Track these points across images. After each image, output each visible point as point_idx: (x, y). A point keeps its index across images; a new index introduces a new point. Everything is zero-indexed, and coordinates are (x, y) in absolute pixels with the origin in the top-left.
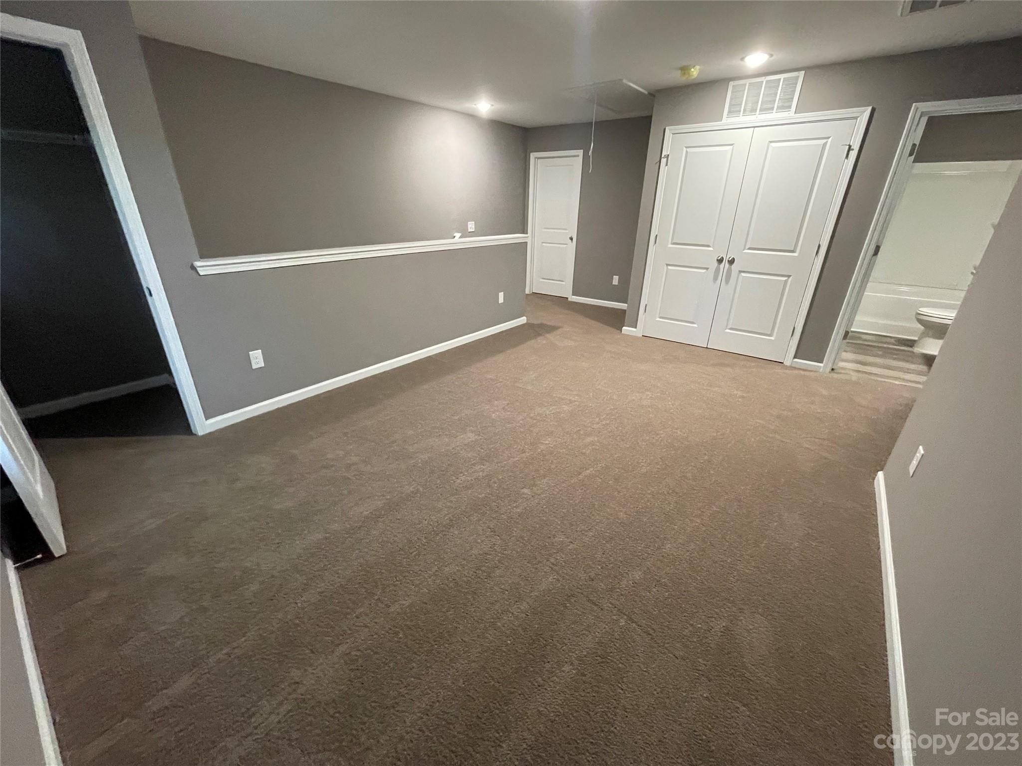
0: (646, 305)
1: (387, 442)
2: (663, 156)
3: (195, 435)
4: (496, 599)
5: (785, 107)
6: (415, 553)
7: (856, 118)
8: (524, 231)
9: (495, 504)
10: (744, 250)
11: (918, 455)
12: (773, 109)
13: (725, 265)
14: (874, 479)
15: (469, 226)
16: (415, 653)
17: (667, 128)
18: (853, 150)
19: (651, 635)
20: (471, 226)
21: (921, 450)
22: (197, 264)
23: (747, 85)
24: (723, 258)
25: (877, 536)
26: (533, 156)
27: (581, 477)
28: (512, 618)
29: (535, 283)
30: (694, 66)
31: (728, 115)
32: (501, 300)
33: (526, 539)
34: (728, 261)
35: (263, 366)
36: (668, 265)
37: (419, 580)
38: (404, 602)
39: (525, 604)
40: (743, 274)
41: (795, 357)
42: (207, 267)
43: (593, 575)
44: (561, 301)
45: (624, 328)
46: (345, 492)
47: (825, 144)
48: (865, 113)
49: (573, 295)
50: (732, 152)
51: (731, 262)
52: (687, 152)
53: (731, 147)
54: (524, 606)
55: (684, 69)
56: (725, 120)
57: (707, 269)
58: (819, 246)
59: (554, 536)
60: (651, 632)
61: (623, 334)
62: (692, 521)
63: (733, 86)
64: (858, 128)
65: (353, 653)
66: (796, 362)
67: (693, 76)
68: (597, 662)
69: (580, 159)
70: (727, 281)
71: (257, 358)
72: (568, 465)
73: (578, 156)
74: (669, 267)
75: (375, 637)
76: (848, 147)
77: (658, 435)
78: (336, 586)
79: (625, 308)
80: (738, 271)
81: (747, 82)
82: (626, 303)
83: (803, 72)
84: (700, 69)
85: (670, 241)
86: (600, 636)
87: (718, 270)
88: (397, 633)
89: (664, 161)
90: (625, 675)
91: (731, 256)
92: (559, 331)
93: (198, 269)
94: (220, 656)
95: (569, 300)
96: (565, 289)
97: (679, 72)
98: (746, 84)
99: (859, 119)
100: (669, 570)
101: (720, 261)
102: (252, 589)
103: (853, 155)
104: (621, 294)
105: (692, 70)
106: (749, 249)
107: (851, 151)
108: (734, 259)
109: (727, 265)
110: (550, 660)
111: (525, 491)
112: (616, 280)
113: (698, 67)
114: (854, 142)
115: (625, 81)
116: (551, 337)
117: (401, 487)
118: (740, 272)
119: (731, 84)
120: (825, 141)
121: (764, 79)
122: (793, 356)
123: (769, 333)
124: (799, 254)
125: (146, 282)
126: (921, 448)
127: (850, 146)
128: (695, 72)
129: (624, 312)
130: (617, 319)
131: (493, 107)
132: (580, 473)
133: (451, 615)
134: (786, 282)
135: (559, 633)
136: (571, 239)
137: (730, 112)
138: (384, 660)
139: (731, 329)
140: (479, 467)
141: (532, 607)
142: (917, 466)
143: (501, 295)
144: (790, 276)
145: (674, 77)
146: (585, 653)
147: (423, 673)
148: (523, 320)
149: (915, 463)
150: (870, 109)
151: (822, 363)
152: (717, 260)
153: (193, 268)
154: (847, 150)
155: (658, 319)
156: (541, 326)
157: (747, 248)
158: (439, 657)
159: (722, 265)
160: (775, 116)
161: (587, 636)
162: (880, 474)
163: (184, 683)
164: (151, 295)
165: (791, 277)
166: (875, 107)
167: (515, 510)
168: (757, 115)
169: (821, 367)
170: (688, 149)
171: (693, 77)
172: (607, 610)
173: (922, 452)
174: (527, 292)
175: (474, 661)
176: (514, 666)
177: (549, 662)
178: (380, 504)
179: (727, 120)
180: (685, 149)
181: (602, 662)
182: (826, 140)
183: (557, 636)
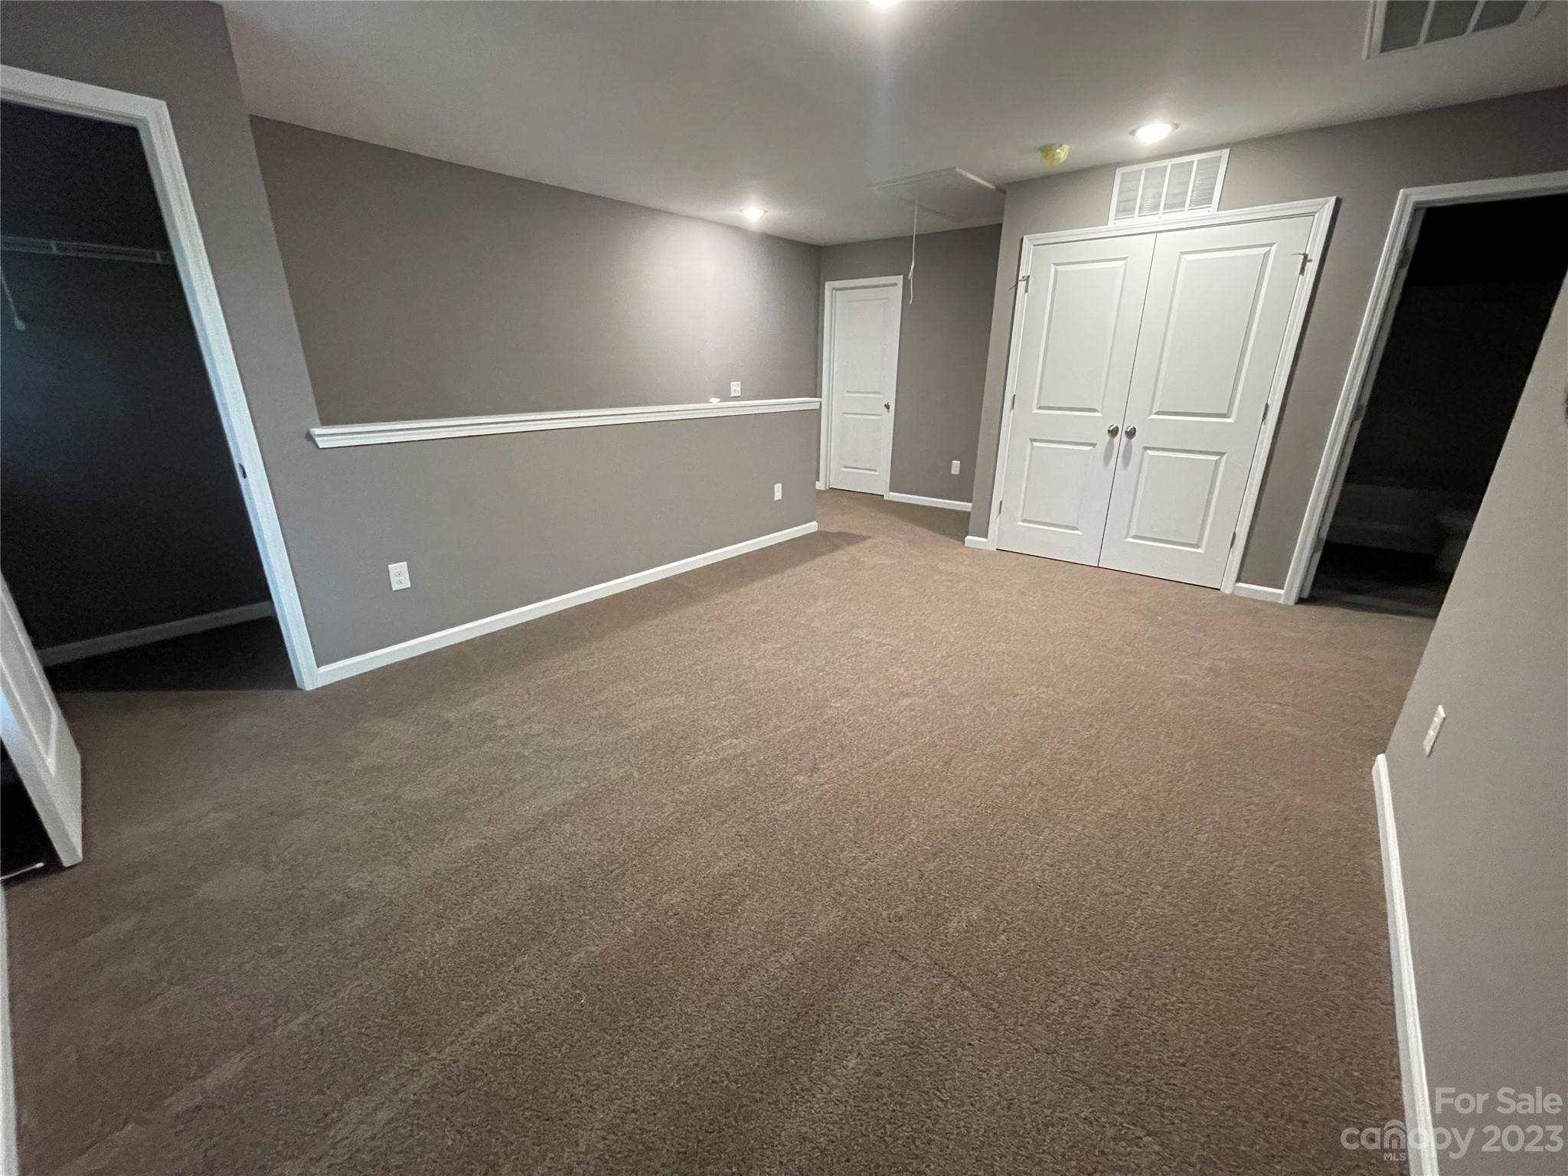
0: (1001, 503)
1: (589, 702)
2: (1020, 278)
3: (301, 689)
4: (741, 946)
5: (1204, 199)
6: (616, 872)
7: (1312, 214)
8: (816, 392)
9: (750, 798)
10: (1150, 415)
11: (1437, 720)
12: (1183, 204)
13: (1121, 439)
14: (1371, 767)
15: (733, 388)
16: (604, 1030)
17: (1025, 237)
18: (1311, 261)
19: (993, 1010)
20: (736, 388)
21: (1441, 712)
22: (316, 431)
23: (1144, 172)
24: (1117, 428)
25: (1379, 858)
26: (828, 286)
27: (889, 758)
28: (765, 979)
29: (834, 474)
30: (1061, 145)
31: (1116, 215)
32: (778, 495)
33: (796, 852)
34: (1126, 432)
35: (409, 586)
36: (1033, 440)
37: (619, 914)
38: (593, 948)
39: (788, 956)
40: (1149, 452)
41: (1238, 580)
42: (329, 437)
43: (901, 911)
44: (873, 501)
45: (968, 537)
46: (518, 776)
47: (1266, 256)
48: (1327, 206)
49: (891, 490)
50: (1125, 270)
51: (1131, 434)
52: (1056, 271)
53: (1124, 262)
54: (787, 959)
55: (1047, 150)
56: (1112, 223)
57: (1094, 445)
58: (1267, 406)
59: (842, 849)
60: (995, 1005)
61: (968, 548)
62: (1067, 829)
63: (1123, 174)
64: (1317, 228)
65: (505, 1028)
66: (1240, 588)
67: (1059, 159)
68: (902, 1054)
69: (899, 289)
70: (1126, 462)
71: (399, 575)
72: (870, 740)
73: (895, 285)
74: (1035, 444)
75: (541, 1002)
76: (1302, 257)
77: (1017, 695)
78: (488, 921)
79: (970, 510)
80: (1141, 449)
81: (1144, 167)
82: (969, 501)
83: (1227, 151)
84: (1069, 150)
85: (1035, 405)
86: (908, 1010)
87: (1110, 446)
88: (578, 997)
89: (1022, 285)
90: (948, 1077)
91: (1128, 425)
92: (868, 543)
93: (317, 439)
94: (293, 1026)
95: (885, 498)
96: (878, 482)
97: (1039, 155)
98: (1141, 171)
99: (1317, 215)
100: (1027, 906)
101: (1113, 432)
102: (356, 922)
103: (1312, 268)
104: (962, 488)
105: (1058, 151)
106: (1158, 413)
107: (1308, 264)
108: (1135, 429)
109: (1125, 439)
110: (823, 1048)
111: (801, 778)
112: (956, 467)
113: (1066, 147)
114: (1312, 250)
115: (958, 170)
116: (852, 550)
117: (604, 770)
118: (1146, 448)
119: (1119, 172)
120: (1266, 249)
121: (1169, 163)
122: (1234, 575)
123: (1195, 542)
124: (1237, 420)
125: (240, 458)
126: (1440, 709)
127: (1306, 256)
128: (1062, 153)
129: (967, 514)
130: (958, 526)
131: (768, 214)
132: (888, 753)
133: (667, 969)
134: (1217, 463)
135: (841, 1004)
136: (887, 407)
137: (1118, 211)
138: (552, 1040)
139: (1134, 537)
140: (728, 742)
141: (799, 962)
142: (1436, 738)
143: (778, 488)
144: (1224, 454)
145: (1032, 164)
146: (883, 1038)
147: (614, 1062)
148: (812, 527)
149: (1432, 733)
150: (1333, 200)
151: (1283, 589)
152: (1109, 431)
153: (310, 437)
154: (1301, 261)
155: (1020, 523)
156: (841, 535)
157: (1155, 411)
158: (642, 1038)
159: (1117, 439)
160: (1187, 215)
161: (887, 1010)
162: (1381, 759)
163: (230, 1069)
164: (245, 476)
165: (1225, 457)
166: (1340, 197)
167: (782, 808)
168: (1161, 214)
169: (1280, 595)
170: (1058, 268)
171: (1061, 161)
172: (924, 968)
173: (1443, 715)
174: (820, 485)
175: (699, 1047)
176: (763, 1056)
177: (821, 1051)
178: (569, 796)
179: (1115, 224)
180: (1053, 267)
181: (910, 1054)
182: (1268, 249)
183: (838, 1009)
